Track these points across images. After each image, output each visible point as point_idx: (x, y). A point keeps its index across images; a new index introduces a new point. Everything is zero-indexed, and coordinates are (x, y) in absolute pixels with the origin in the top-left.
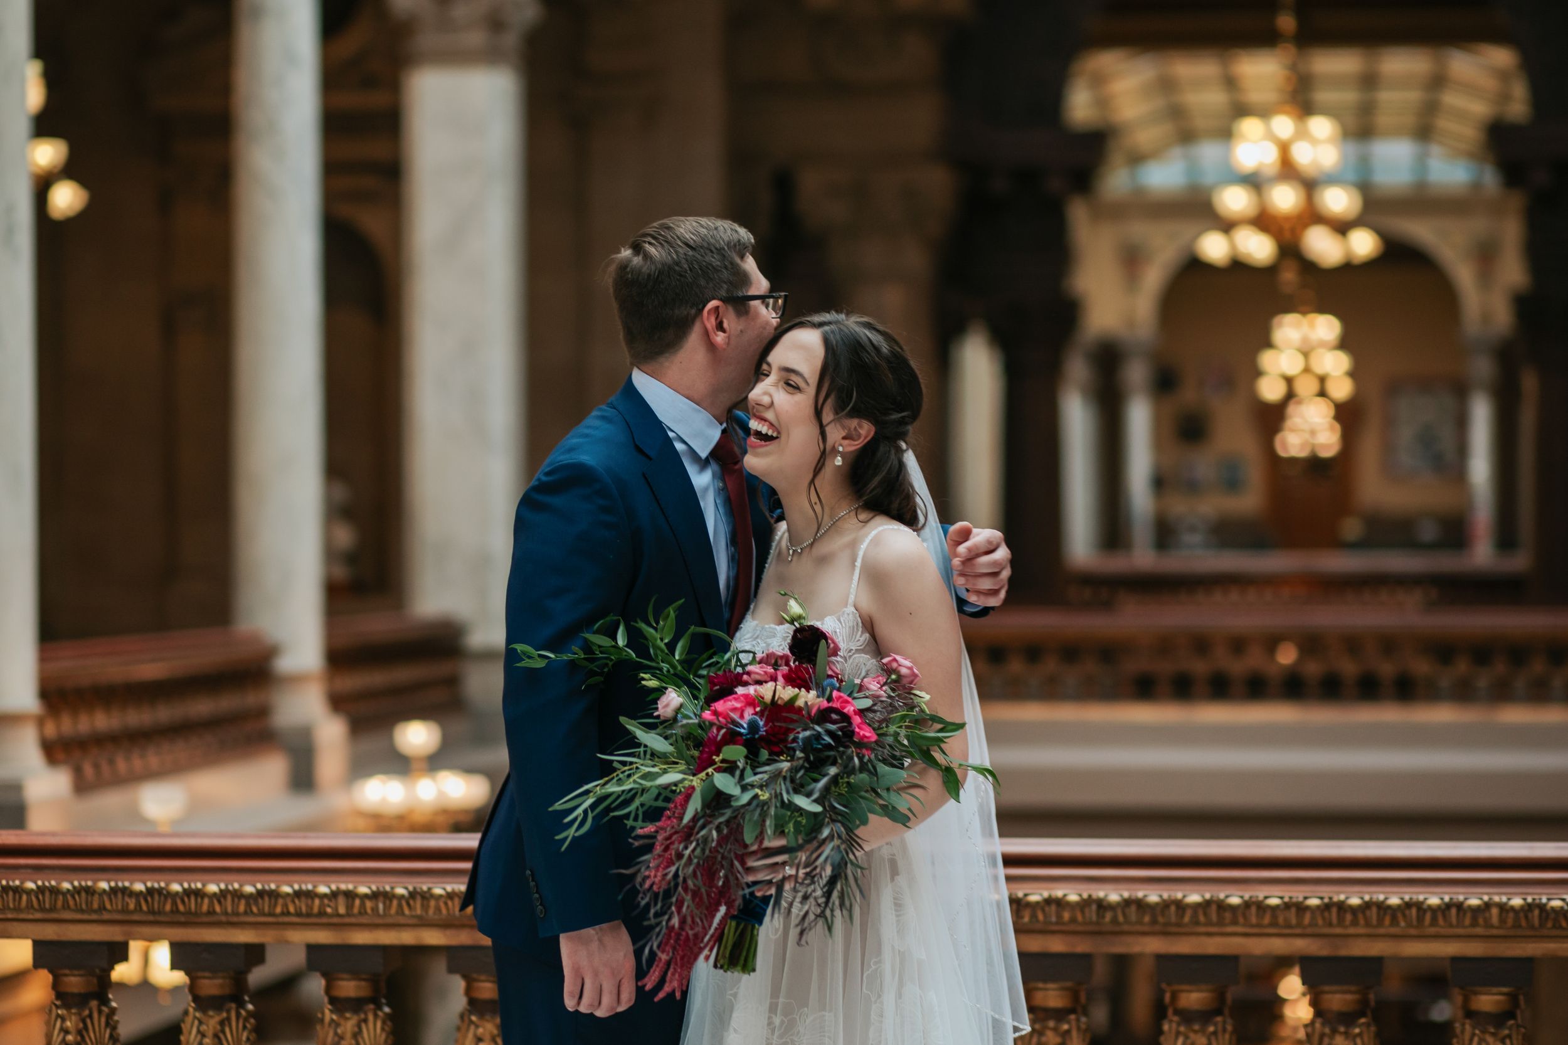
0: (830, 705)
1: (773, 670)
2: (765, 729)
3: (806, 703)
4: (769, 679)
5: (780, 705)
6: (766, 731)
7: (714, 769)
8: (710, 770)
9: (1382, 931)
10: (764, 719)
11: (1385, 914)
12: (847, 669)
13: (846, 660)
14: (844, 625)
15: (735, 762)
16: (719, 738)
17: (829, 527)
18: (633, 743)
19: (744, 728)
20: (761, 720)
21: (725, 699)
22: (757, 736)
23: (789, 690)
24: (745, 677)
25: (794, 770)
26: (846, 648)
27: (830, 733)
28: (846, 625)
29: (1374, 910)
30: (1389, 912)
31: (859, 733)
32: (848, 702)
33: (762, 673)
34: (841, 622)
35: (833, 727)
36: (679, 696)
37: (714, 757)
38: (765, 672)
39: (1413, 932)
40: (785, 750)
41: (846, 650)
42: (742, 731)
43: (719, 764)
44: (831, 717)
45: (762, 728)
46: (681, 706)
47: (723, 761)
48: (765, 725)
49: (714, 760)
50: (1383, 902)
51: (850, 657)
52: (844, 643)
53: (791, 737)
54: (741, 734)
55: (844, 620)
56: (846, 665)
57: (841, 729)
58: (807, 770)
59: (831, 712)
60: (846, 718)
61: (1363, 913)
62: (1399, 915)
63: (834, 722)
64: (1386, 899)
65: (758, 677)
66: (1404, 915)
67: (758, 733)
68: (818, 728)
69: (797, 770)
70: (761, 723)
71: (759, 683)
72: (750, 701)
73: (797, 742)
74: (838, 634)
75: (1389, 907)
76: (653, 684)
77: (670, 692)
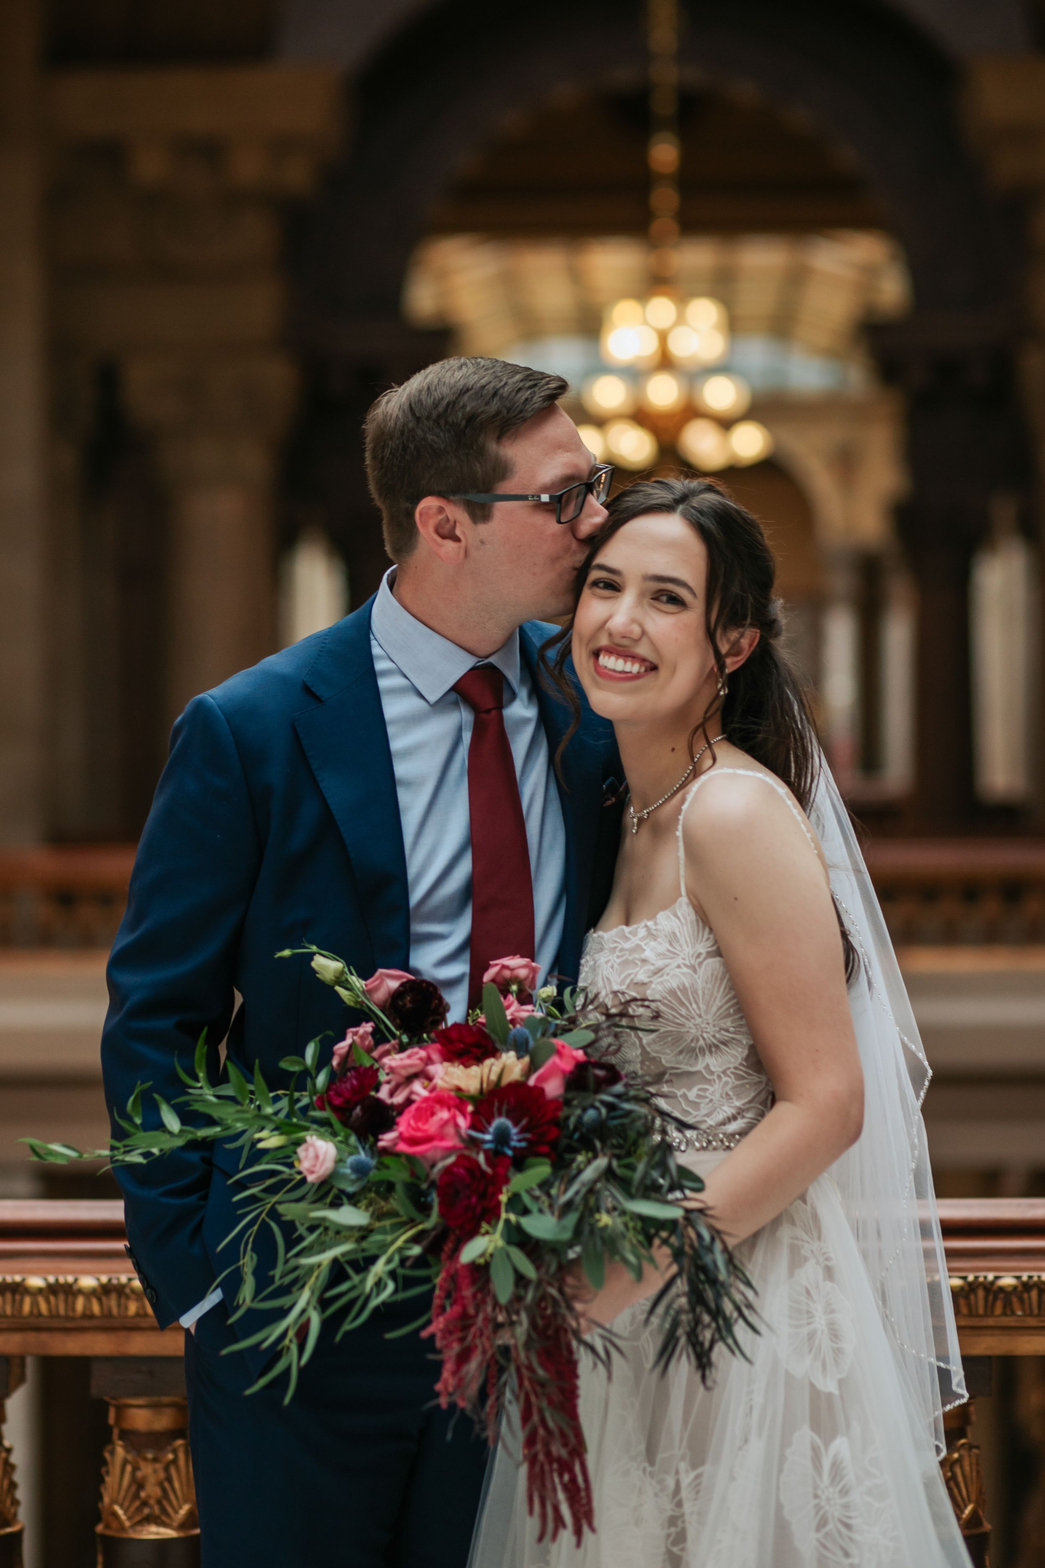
9: (990, 1322)
11: (995, 1299)
12: (699, 982)
13: (695, 971)
14: (683, 921)
17: (669, 797)
26: (691, 952)
28: (686, 919)
29: (981, 1293)
30: (1002, 1296)
34: (678, 918)
39: (1032, 1322)
41: (693, 955)
50: (992, 1283)
51: (700, 964)
52: (688, 946)
55: (683, 915)
56: (696, 977)
61: (967, 1297)
62: (1015, 1300)
64: (997, 1278)
66: (1021, 1301)
74: (678, 934)
75: (1001, 1289)
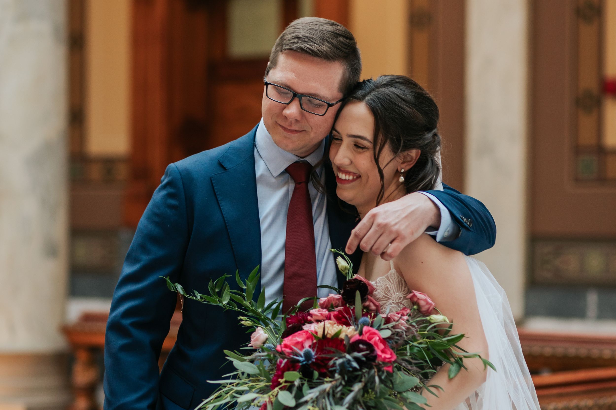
0: (361, 338)
1: (327, 312)
2: (316, 357)
3: (347, 336)
4: (325, 318)
5: (328, 338)
6: (316, 359)
7: (280, 389)
8: (277, 389)
10: (315, 350)
15: (292, 382)
16: (282, 365)
18: (231, 368)
19: (302, 357)
20: (313, 350)
21: (293, 335)
22: (310, 362)
23: (335, 327)
24: (309, 318)
25: (334, 388)
27: (357, 359)
31: (381, 356)
32: (375, 334)
33: (319, 315)
34: (389, 280)
35: (359, 355)
36: (265, 333)
37: (280, 380)
38: (321, 314)
40: (328, 373)
42: (300, 359)
43: (284, 384)
44: (359, 347)
45: (314, 356)
46: (267, 339)
47: (286, 382)
48: (316, 354)
49: (279, 382)
51: (400, 302)
52: (395, 294)
53: (331, 363)
54: (298, 361)
55: (392, 279)
57: (364, 356)
58: (344, 386)
59: (359, 343)
60: (370, 347)
63: (360, 351)
65: (317, 318)
67: (311, 360)
68: (348, 356)
69: (337, 387)
70: (313, 353)
71: (318, 321)
72: (311, 336)
73: (336, 367)
76: (248, 324)
77: (259, 330)
